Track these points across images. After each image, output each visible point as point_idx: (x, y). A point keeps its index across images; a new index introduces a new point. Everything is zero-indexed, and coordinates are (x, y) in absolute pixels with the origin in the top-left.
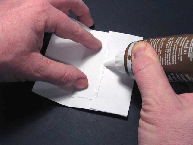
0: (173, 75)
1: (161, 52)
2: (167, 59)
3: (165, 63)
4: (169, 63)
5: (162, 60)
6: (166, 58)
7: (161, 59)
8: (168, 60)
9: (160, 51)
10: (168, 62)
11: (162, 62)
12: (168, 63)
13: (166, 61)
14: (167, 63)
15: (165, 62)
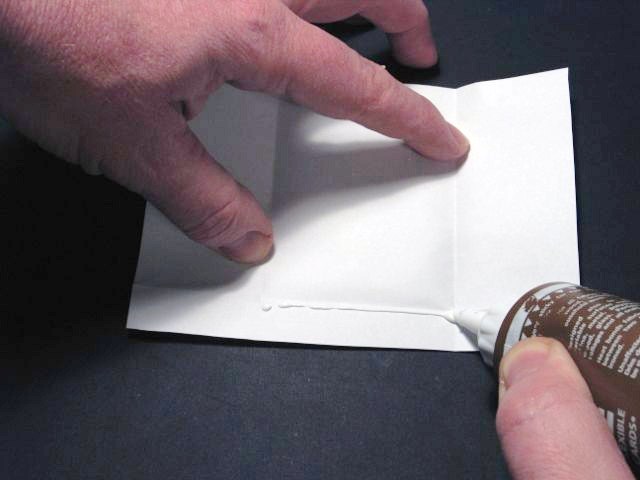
0: (621, 418)
1: (629, 327)
2: (635, 356)
3: (622, 367)
4: (632, 372)
5: (618, 352)
6: (632, 350)
7: (616, 348)
8: (634, 360)
9: (629, 323)
10: (631, 365)
11: (615, 358)
12: (629, 370)
13: (626, 360)
14: (626, 367)
15: (623, 364)
